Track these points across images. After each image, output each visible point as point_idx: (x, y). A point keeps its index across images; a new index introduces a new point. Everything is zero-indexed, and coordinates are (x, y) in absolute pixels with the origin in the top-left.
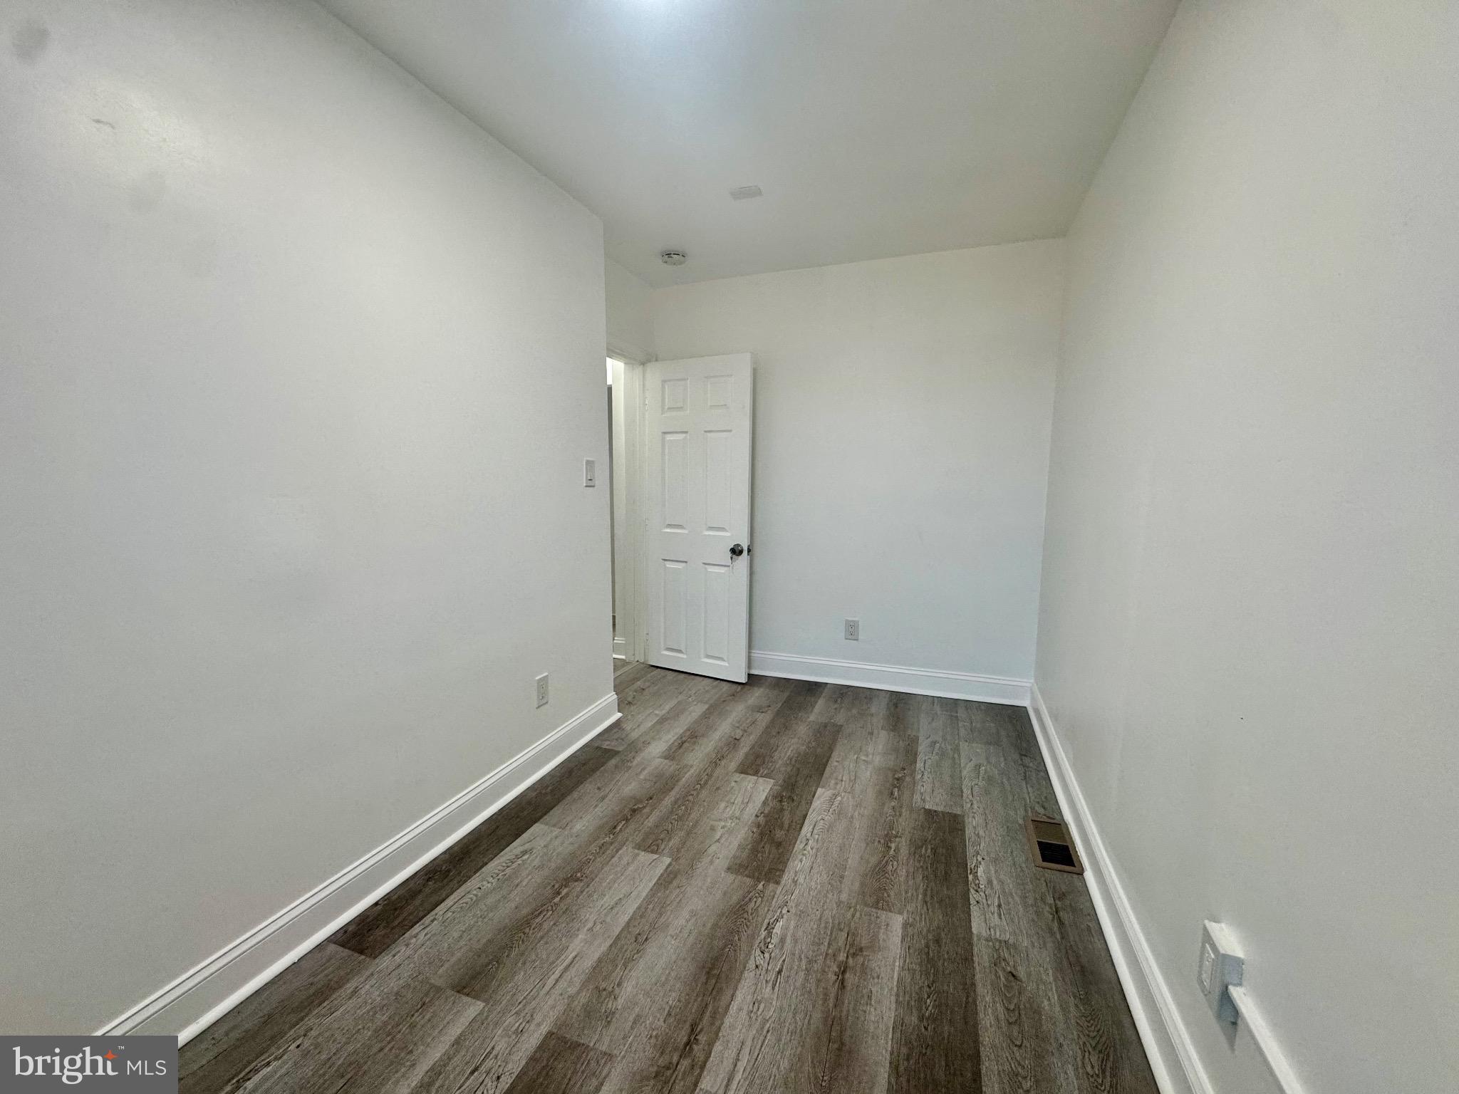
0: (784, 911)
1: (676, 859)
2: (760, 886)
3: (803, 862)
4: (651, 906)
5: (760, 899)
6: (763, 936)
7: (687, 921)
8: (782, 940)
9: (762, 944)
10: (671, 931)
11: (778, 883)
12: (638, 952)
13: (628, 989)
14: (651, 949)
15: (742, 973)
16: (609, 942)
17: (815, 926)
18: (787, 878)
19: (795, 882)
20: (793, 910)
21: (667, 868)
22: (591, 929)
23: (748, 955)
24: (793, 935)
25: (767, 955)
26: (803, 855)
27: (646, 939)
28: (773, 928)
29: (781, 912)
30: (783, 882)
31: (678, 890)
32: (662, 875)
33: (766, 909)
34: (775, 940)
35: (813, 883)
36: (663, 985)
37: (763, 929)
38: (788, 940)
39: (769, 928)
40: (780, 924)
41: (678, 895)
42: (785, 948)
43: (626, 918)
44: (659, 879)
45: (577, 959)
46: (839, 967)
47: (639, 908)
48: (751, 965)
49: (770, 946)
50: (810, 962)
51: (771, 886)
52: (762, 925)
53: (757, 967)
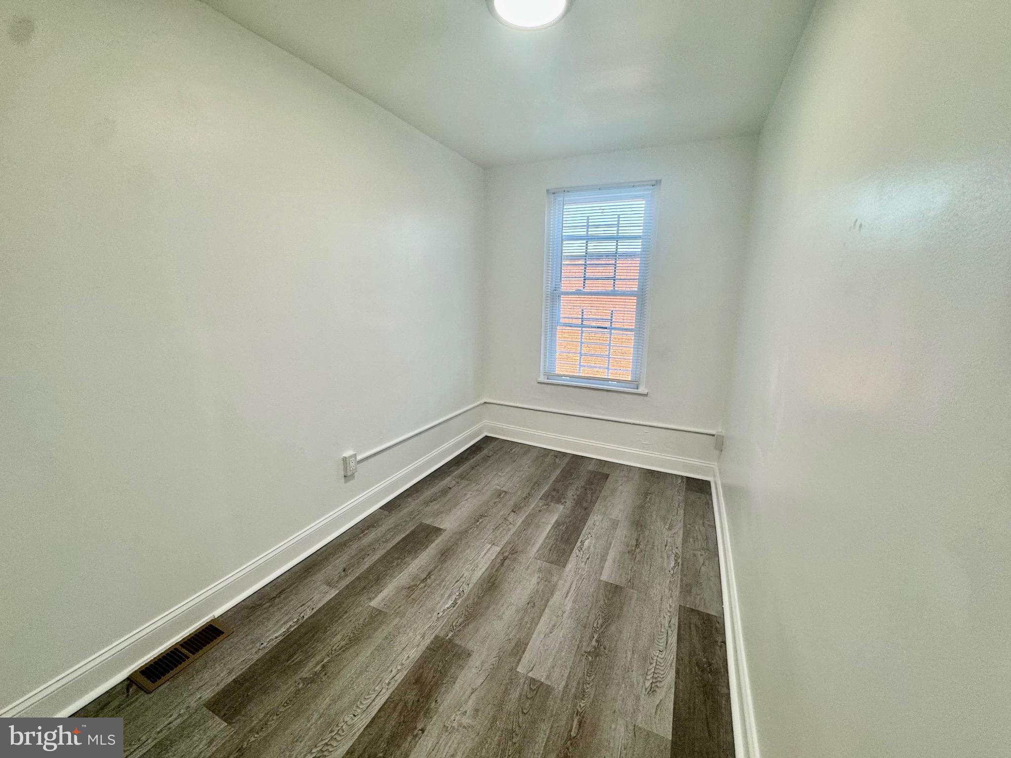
0: (441, 614)
1: (513, 670)
2: (450, 634)
3: (407, 656)
4: (529, 625)
5: (454, 624)
6: (461, 599)
7: (504, 613)
8: (450, 596)
9: (462, 594)
10: (514, 608)
11: (437, 637)
12: (532, 597)
13: (534, 580)
14: (525, 598)
15: (476, 583)
16: (550, 603)
17: (427, 602)
18: (427, 642)
19: (423, 637)
20: (435, 614)
21: (520, 660)
22: (564, 612)
23: (471, 591)
24: (442, 598)
25: (461, 589)
26: (403, 664)
27: (528, 604)
28: (452, 603)
29: (443, 613)
30: (433, 636)
31: (511, 637)
32: (524, 652)
33: (452, 617)
34: (454, 597)
35: (411, 634)
36: (516, 581)
37: (458, 604)
38: (446, 596)
39: (455, 603)
40: (447, 606)
41: (511, 632)
42: (450, 592)
43: (543, 619)
44: (525, 649)
45: (565, 595)
46: (426, 580)
47: (537, 624)
48: (471, 586)
49: (458, 594)
50: (439, 585)
51: (442, 634)
52: (458, 606)
53: (468, 584)
